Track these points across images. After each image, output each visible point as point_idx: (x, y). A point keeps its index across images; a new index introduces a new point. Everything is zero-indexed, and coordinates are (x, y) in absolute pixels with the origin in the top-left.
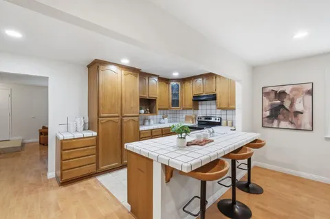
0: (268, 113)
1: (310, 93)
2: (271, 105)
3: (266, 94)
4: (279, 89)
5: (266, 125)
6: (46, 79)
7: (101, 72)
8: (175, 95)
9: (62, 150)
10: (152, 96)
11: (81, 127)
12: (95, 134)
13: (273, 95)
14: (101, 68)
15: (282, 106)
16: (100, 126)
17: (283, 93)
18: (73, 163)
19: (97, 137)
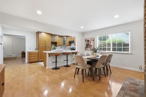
0: (86, 46)
1: (94, 40)
2: (87, 44)
3: (85, 41)
4: (88, 39)
5: (86, 49)
6: (25, 36)
7: (39, 35)
8: (64, 41)
9: (29, 54)
10: (56, 41)
11: (34, 49)
12: (38, 51)
13: (87, 41)
14: (40, 33)
15: (88, 44)
16: (39, 49)
17: (89, 40)
18: (32, 58)
19: (38, 52)
